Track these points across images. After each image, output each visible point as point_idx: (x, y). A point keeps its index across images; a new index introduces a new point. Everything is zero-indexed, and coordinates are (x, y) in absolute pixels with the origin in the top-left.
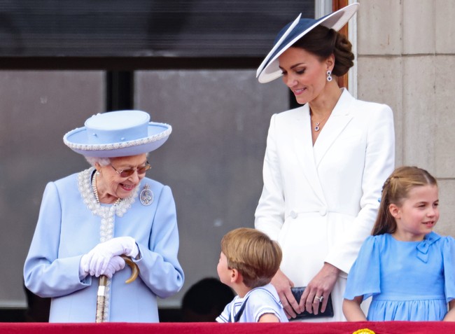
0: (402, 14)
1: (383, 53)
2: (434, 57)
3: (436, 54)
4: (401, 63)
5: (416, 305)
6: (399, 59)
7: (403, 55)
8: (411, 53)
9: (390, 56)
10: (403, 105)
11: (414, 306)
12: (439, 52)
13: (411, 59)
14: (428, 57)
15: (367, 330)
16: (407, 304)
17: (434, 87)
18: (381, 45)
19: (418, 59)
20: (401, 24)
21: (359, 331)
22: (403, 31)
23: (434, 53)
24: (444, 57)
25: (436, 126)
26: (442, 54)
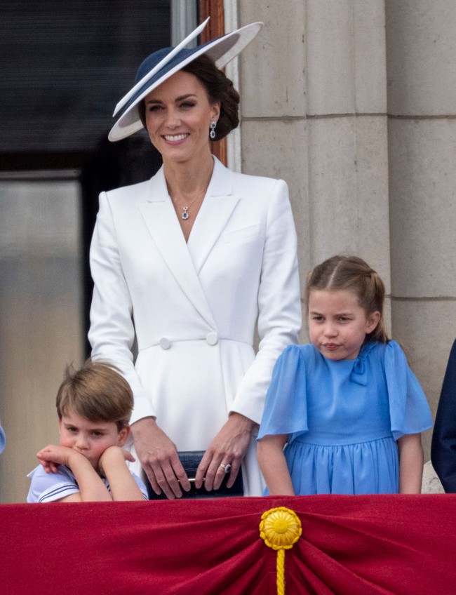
0: (306, 57)
1: (279, 114)
2: (354, 118)
3: (358, 115)
4: (305, 128)
5: (358, 451)
6: (303, 123)
7: (309, 117)
8: (320, 113)
9: (289, 119)
10: (310, 190)
11: (357, 452)
12: (361, 111)
13: (321, 122)
14: (345, 119)
15: (283, 508)
16: (346, 449)
17: (355, 163)
18: (276, 102)
19: (331, 121)
20: (304, 72)
21: (272, 510)
22: (307, 83)
23: (354, 112)
24: (370, 119)
25: (360, 219)
26: (365, 115)
